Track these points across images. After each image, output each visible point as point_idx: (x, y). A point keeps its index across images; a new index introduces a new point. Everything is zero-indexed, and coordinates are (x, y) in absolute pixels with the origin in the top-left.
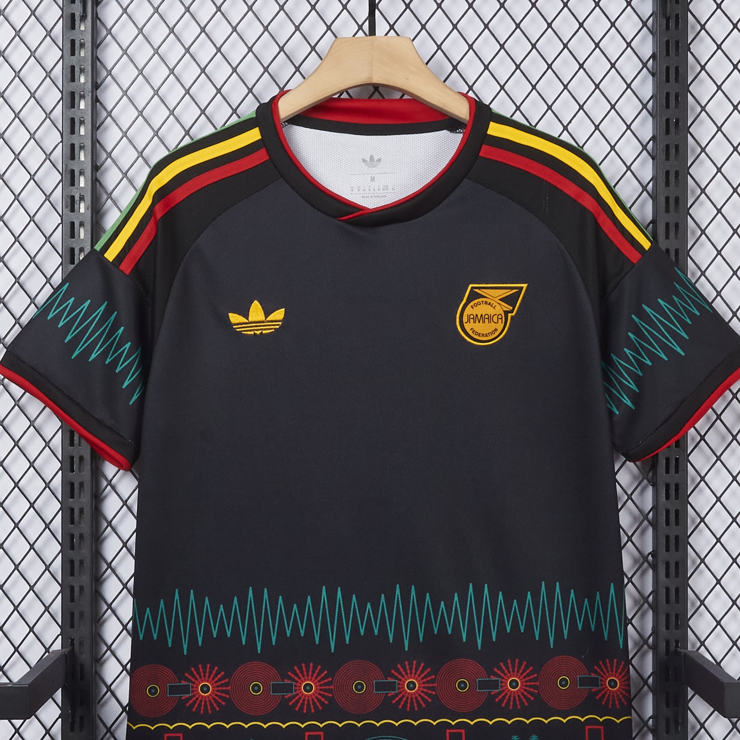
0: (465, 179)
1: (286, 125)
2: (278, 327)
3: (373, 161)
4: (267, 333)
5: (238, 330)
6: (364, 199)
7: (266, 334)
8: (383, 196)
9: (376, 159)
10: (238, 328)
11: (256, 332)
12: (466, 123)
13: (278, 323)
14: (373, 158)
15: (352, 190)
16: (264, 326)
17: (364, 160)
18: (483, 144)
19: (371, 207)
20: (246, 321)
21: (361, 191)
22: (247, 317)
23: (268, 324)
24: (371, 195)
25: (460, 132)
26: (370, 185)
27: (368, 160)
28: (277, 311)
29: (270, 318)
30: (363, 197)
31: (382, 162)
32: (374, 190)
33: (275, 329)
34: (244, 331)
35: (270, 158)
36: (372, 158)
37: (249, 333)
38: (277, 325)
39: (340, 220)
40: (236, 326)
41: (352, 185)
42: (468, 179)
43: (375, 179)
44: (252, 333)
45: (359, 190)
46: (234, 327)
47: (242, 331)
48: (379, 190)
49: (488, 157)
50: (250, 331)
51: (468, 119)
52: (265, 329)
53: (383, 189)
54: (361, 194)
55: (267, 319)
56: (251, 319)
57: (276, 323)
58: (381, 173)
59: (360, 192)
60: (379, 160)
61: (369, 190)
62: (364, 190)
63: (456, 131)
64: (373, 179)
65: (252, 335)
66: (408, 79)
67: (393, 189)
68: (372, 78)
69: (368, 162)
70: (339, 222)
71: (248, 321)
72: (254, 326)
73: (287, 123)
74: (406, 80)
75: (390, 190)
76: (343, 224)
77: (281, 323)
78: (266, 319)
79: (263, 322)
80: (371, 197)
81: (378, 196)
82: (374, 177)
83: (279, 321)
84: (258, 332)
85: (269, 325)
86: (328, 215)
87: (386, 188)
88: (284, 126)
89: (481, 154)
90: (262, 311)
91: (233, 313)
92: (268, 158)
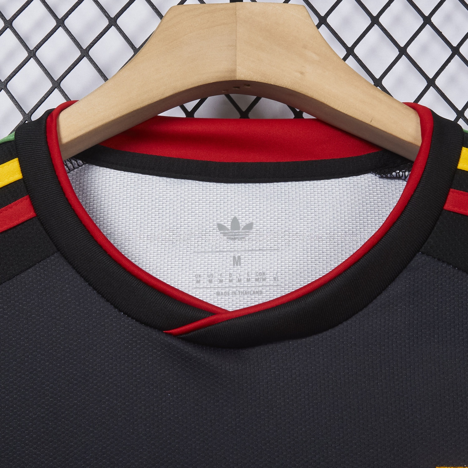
0: (419, 255)
1: (79, 166)
3: (238, 228)
6: (219, 297)
8: (257, 292)
9: (242, 224)
12: (413, 158)
14: (238, 223)
15: (198, 282)
17: (221, 227)
18: (450, 187)
19: (230, 309)
21: (216, 283)
24: (234, 290)
25: (399, 178)
26: (231, 271)
27: (229, 227)
30: (218, 294)
31: (254, 230)
32: (240, 281)
35: (37, 216)
36: (235, 222)
39: (171, 334)
41: (198, 272)
42: (423, 253)
43: (242, 261)
45: (210, 281)
48: (248, 280)
49: (462, 211)
51: (419, 142)
53: (256, 280)
54: (215, 288)
58: (252, 250)
59: (212, 285)
60: (249, 226)
61: (231, 281)
62: (221, 281)
63: (391, 174)
64: (237, 261)
66: (302, 73)
67: (275, 278)
68: (234, 71)
69: (228, 230)
70: (169, 339)
73: (80, 162)
74: (299, 75)
75: (269, 281)
76: (175, 342)
80: (234, 293)
81: (246, 293)
82: (239, 257)
86: (147, 324)
87: (261, 277)
88: (76, 166)
89: (448, 206)
92: (32, 214)
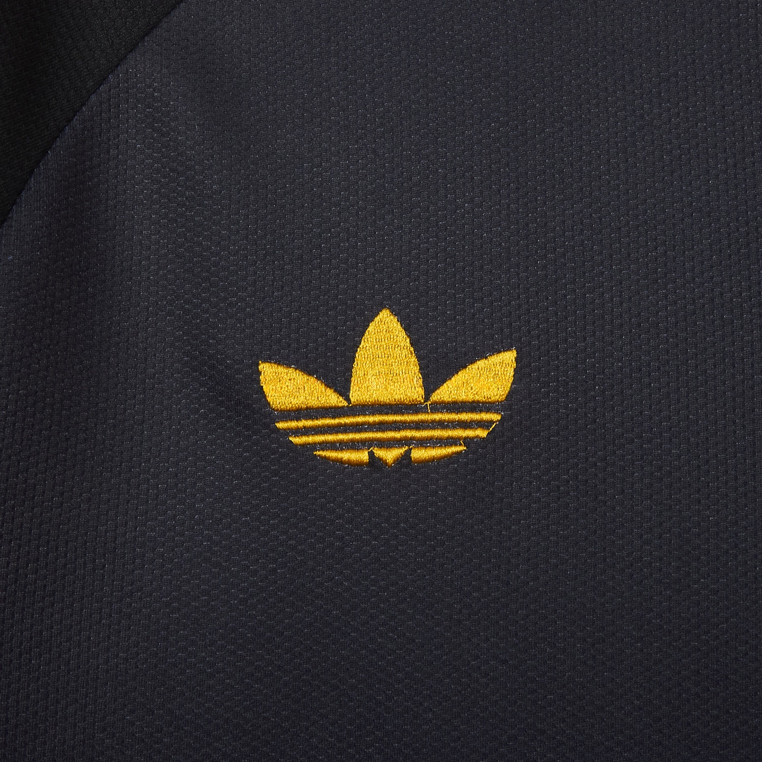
2: (482, 433)
4: (433, 460)
5: (296, 440)
7: (425, 463)
10: (298, 432)
11: (380, 453)
13: (485, 416)
16: (419, 426)
20: (333, 399)
22: (342, 386)
23: (437, 417)
28: (481, 363)
29: (447, 392)
33: (467, 441)
34: (325, 446)
37: (346, 455)
38: (481, 424)
40: (293, 424)
44: (364, 456)
46: (281, 425)
47: (314, 446)
50: (353, 446)
52: (423, 443)
55: (436, 396)
56: (357, 395)
57: (476, 416)
65: (359, 465)
71: (342, 403)
72: (372, 427)
77: (496, 417)
78: (427, 398)
79: (412, 407)
83: (487, 406)
84: (390, 455)
85: (442, 425)
90: (414, 359)
91: (278, 363)
